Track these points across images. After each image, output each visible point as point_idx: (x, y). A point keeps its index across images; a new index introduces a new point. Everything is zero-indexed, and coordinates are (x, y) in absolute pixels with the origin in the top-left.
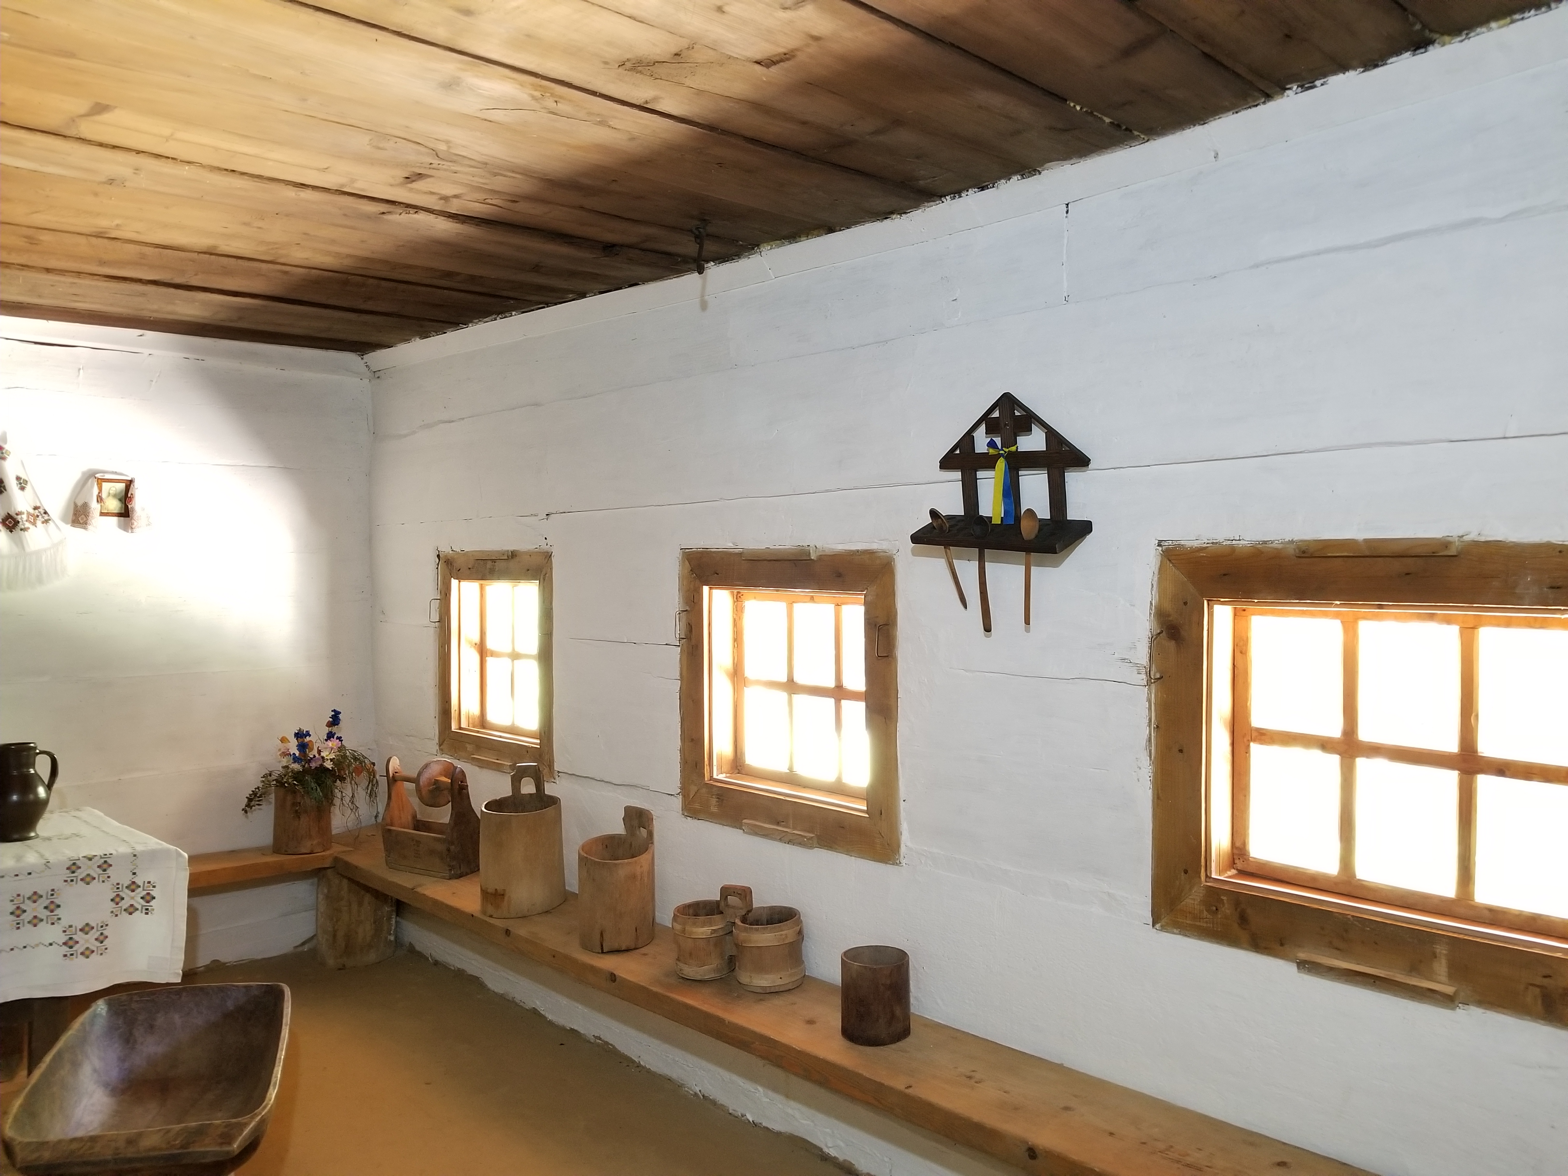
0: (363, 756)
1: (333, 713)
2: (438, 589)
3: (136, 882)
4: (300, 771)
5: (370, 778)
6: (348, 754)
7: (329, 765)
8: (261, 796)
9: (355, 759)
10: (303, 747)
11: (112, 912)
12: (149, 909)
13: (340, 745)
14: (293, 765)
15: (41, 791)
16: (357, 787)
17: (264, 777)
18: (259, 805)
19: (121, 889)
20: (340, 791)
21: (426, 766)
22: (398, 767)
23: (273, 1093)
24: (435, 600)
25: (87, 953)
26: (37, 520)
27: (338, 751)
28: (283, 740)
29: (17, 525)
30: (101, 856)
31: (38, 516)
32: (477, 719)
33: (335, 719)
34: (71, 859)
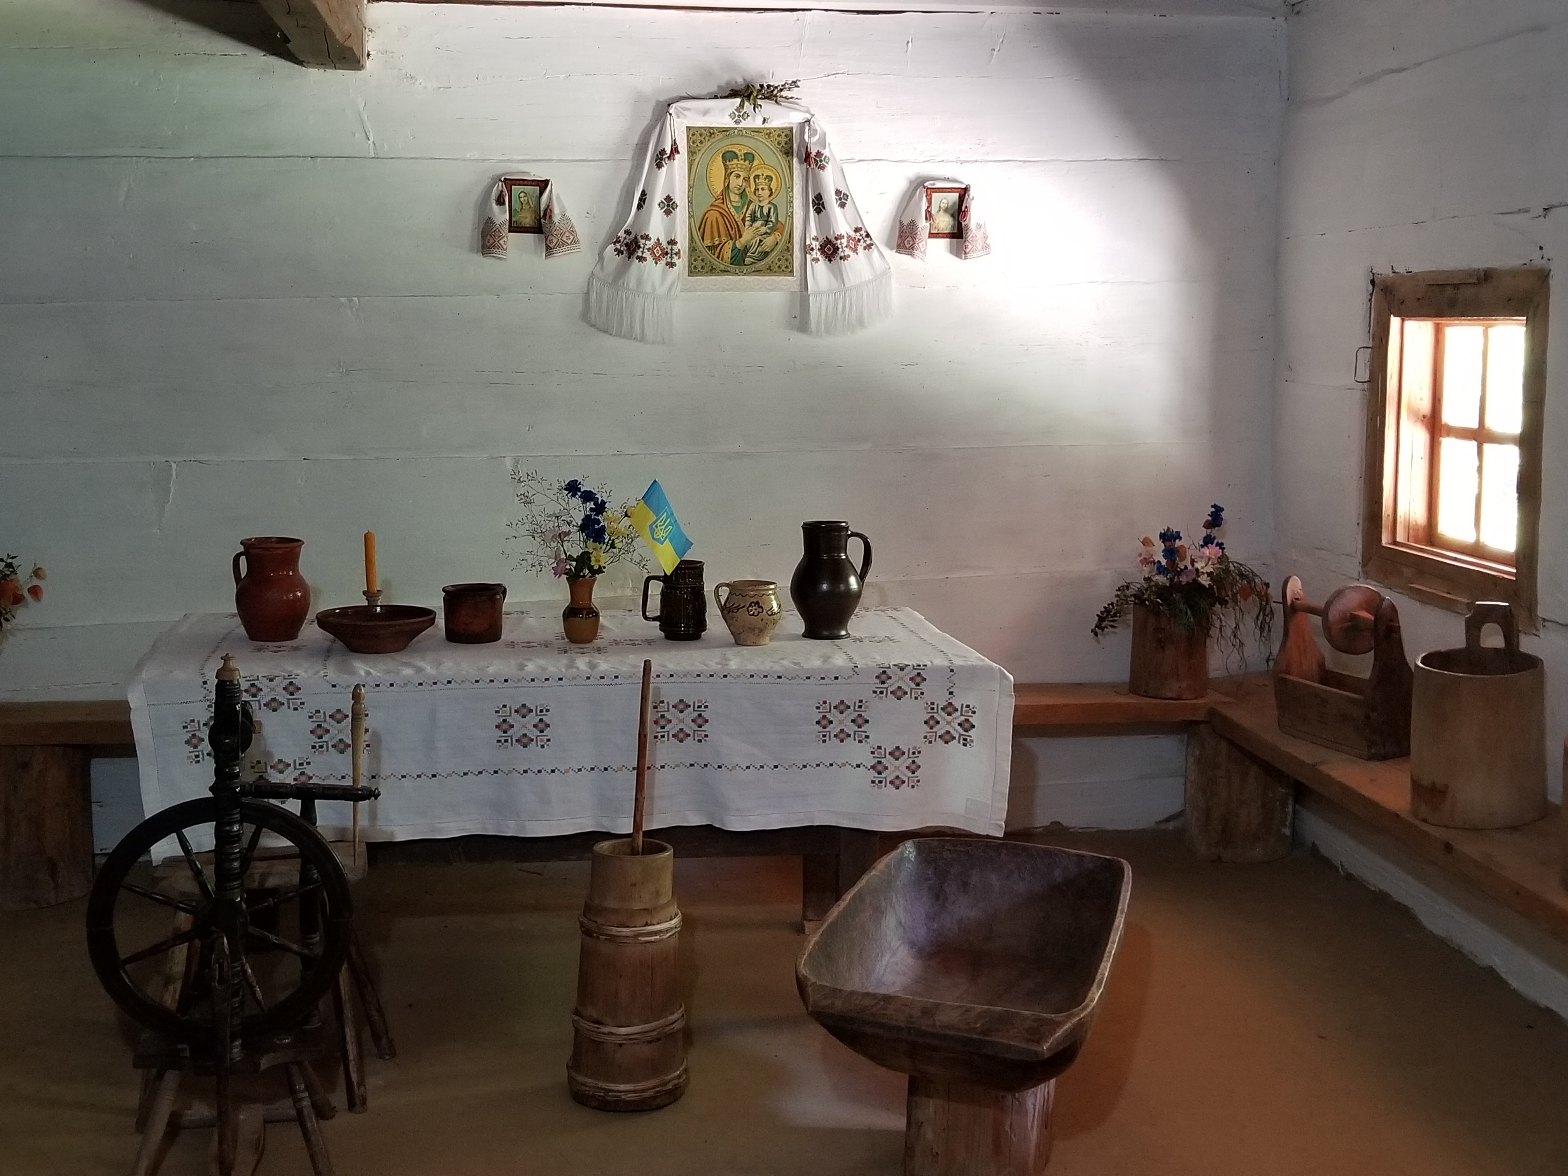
0: (1252, 572)
1: (1213, 510)
2: (1369, 332)
3: (953, 703)
4: (1166, 586)
5: (1261, 604)
6: (1232, 568)
7: (1205, 581)
8: (1115, 615)
9: (1241, 575)
10: (1171, 553)
11: (925, 737)
12: (968, 740)
13: (1221, 554)
14: (1157, 577)
15: (853, 581)
16: (1243, 615)
17: (1119, 590)
18: (1112, 626)
19: (935, 710)
20: (1218, 618)
21: (1339, 594)
22: (1299, 591)
23: (1096, 994)
24: (1365, 349)
25: (898, 783)
26: (858, 245)
27: (1218, 562)
28: (1146, 542)
29: (836, 253)
30: (914, 666)
31: (859, 240)
32: (1421, 531)
33: (1216, 519)
34: (881, 666)
